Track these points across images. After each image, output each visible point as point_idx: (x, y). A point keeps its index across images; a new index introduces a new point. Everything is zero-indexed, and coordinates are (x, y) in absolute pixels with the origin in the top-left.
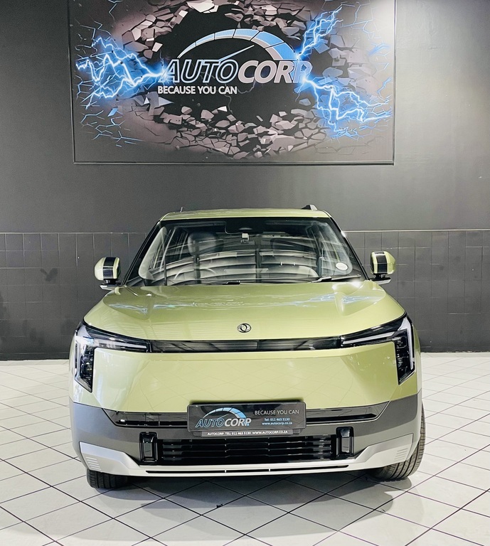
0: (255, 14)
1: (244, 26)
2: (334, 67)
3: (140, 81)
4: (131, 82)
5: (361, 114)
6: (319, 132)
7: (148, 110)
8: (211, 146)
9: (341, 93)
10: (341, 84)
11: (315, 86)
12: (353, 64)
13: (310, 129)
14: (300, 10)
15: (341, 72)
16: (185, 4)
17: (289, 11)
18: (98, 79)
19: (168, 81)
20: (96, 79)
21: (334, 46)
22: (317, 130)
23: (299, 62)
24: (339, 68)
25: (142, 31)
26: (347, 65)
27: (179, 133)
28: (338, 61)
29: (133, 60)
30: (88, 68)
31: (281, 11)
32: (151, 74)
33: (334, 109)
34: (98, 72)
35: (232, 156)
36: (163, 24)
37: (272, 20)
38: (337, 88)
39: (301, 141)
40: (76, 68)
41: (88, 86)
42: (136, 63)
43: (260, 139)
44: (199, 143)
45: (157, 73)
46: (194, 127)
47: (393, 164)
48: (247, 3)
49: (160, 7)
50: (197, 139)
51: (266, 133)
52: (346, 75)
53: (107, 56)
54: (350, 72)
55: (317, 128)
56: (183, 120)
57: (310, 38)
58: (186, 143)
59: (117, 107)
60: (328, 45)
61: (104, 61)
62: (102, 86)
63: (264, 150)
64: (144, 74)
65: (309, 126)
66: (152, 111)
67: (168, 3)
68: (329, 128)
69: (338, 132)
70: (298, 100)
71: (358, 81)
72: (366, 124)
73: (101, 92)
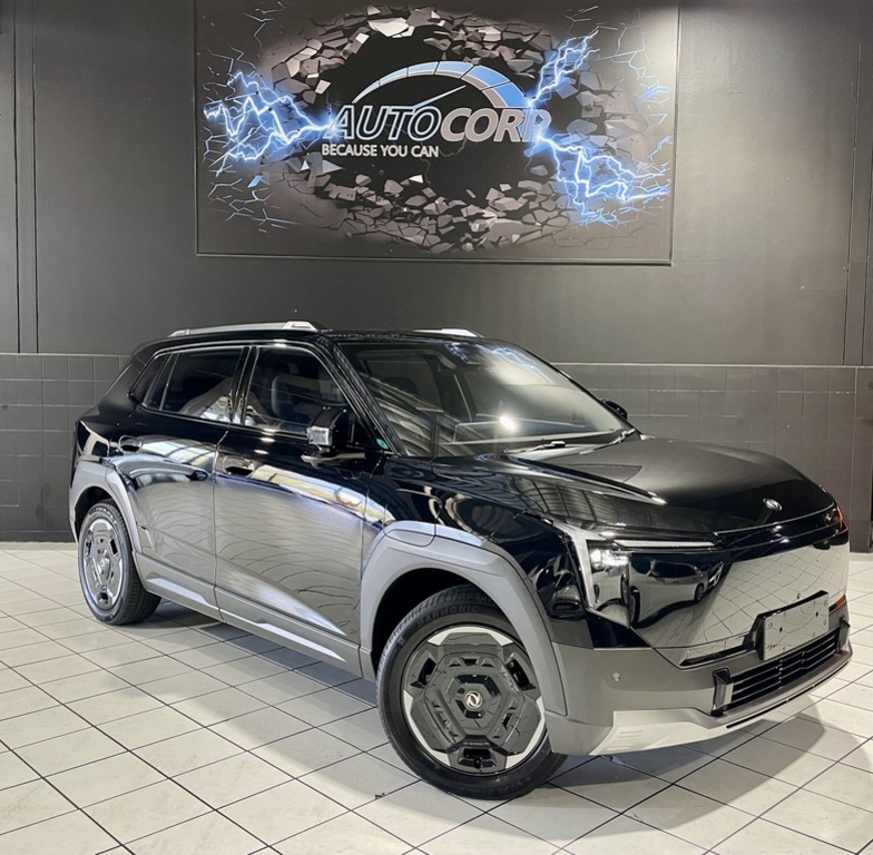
0: (468, 40)
1: (452, 57)
2: (584, 119)
3: (297, 136)
4: (283, 137)
5: (622, 189)
6: (559, 215)
7: (307, 178)
8: (398, 234)
9: (594, 158)
10: (593, 144)
11: (555, 147)
12: (613, 115)
13: (546, 210)
14: (536, 35)
15: (594, 127)
16: (365, 24)
17: (520, 36)
18: (236, 133)
19: (338, 137)
20: (233, 133)
21: (585, 89)
22: (556, 213)
23: (532, 110)
24: (591, 120)
25: (302, 63)
26: (604, 117)
27: (351, 214)
28: (591, 109)
29: (287, 106)
30: (221, 118)
31: (506, 36)
32: (312, 127)
33: (583, 181)
34: (235, 123)
35: (428, 248)
36: (332, 53)
37: (494, 49)
38: (588, 151)
39: (533, 228)
40: (204, 116)
41: (221, 144)
42: (291, 109)
43: (470, 224)
44: (381, 228)
45: (321, 125)
46: (373, 205)
47: (670, 265)
48: (457, 22)
49: (328, 28)
50: (378, 222)
51: (479, 216)
52: (601, 131)
53: (249, 99)
54: (609, 127)
55: (556, 208)
56: (357, 194)
57: (549, 76)
58: (362, 228)
59: (261, 174)
60: (576, 86)
61: (244, 107)
62: (240, 144)
63: (476, 240)
64: (302, 126)
65: (544, 205)
66: (312, 181)
67: (342, 22)
68: (573, 210)
69: (589, 216)
70: (529, 168)
71: (619, 141)
72: (630, 204)
73: (239, 152)
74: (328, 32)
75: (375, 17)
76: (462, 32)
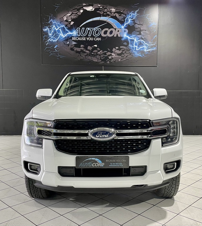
0: (108, 12)
1: (104, 16)
2: (136, 31)
3: (66, 35)
4: (62, 36)
5: (145, 48)
8: (91, 59)
9: (138, 41)
10: (138, 37)
11: (129, 38)
12: (143, 30)
13: (127, 53)
14: (124, 10)
15: (138, 33)
16: (82, 8)
17: (120, 11)
18: (51, 35)
21: (136, 24)
22: (129, 54)
23: (123, 29)
24: (138, 31)
25: (67, 17)
26: (141, 31)
27: (79, 55)
28: (137, 29)
29: (63, 28)
30: (47, 31)
31: (117, 11)
32: (70, 33)
33: (136, 46)
34: (51, 32)
35: (99, 63)
36: (74, 15)
37: (114, 14)
38: (137, 39)
39: (123, 58)
40: (43, 30)
41: (47, 37)
42: (65, 29)
43: (109, 57)
44: (87, 58)
45: (72, 33)
46: (85, 52)
47: (157, 67)
48: (105, 7)
49: (73, 9)
50: (86, 56)
51: (111, 55)
52: (140, 34)
53: (54, 26)
54: (142, 33)
56: (81, 50)
57: (127, 21)
58: (82, 58)
59: (57, 45)
60: (134, 23)
61: (53, 28)
62: (52, 37)
63: (110, 61)
64: (67, 33)
66: (70, 46)
67: (76, 7)
68: (134, 53)
69: (137, 55)
70: (123, 43)
71: (144, 36)
72: (147, 52)
73: (52, 39)
74: (73, 10)
75: (85, 6)
76: (106, 10)
